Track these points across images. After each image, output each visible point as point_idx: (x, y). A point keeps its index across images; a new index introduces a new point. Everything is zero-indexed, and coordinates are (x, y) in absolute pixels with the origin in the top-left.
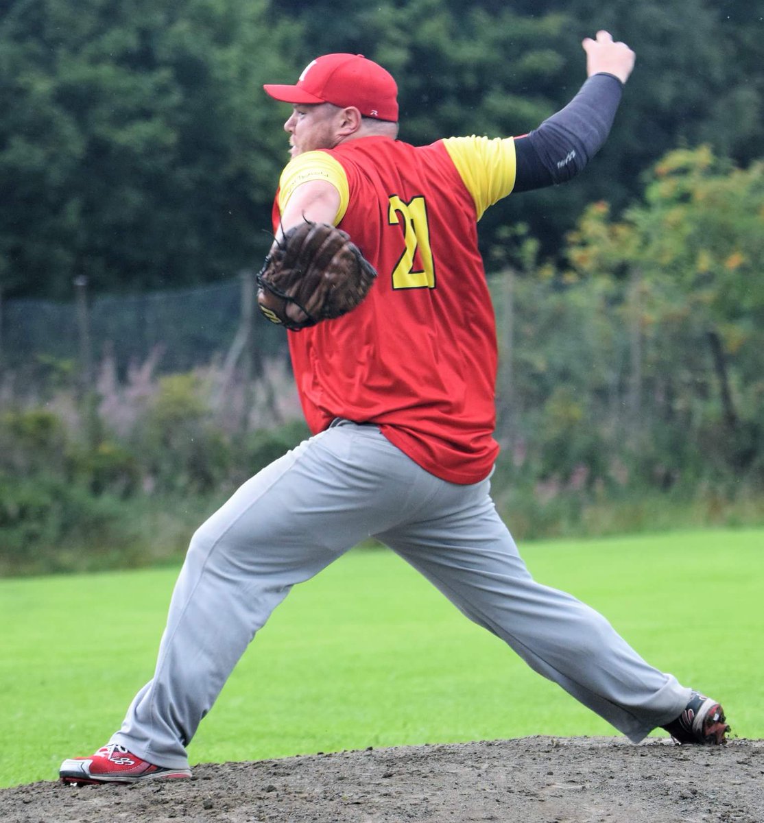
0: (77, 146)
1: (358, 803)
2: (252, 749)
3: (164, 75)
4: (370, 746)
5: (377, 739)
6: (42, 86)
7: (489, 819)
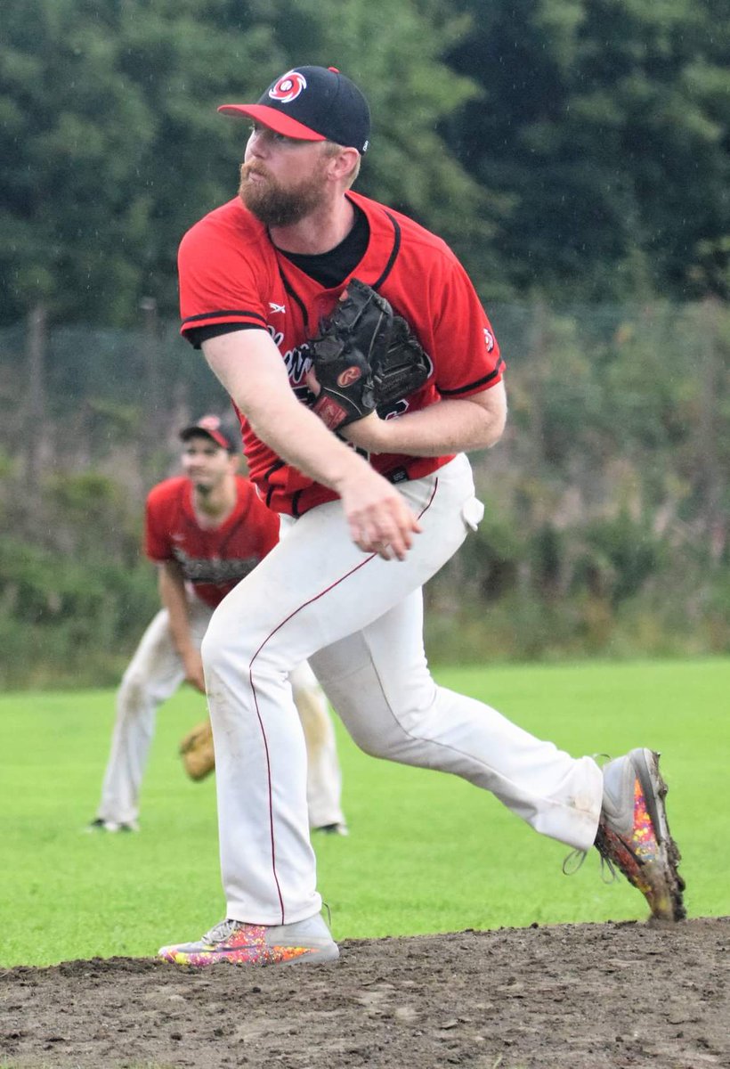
0: (145, 129)
1: (519, 997)
2: (376, 921)
3: (261, 36)
4: (534, 922)
5: (539, 912)
6: (100, 47)
7: (692, 1021)
